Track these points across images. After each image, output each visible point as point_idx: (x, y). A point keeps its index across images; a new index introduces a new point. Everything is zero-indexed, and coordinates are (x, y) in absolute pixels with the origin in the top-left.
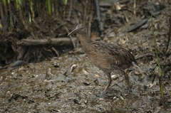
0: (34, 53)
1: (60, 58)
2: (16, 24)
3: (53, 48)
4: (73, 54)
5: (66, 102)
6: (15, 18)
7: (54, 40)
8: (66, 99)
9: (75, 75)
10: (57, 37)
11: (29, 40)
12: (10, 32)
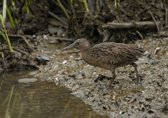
0: (119, 36)
1: (144, 41)
2: (102, 8)
3: (138, 32)
4: (156, 37)
5: (149, 83)
6: (101, 3)
7: (138, 23)
8: (150, 81)
9: (158, 58)
10: (141, 20)
11: (114, 24)
12: (97, 16)
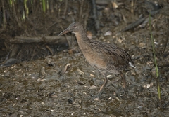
0: (28, 51)
1: (54, 57)
3: (47, 47)
4: (67, 52)
5: (59, 101)
6: (9, 15)
7: (48, 38)
8: (60, 99)
9: (69, 75)
10: (51, 35)
11: (21, 38)
12: (3, 29)
